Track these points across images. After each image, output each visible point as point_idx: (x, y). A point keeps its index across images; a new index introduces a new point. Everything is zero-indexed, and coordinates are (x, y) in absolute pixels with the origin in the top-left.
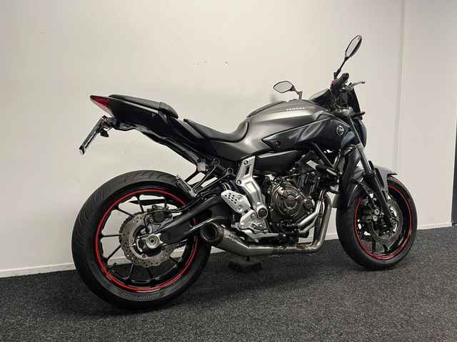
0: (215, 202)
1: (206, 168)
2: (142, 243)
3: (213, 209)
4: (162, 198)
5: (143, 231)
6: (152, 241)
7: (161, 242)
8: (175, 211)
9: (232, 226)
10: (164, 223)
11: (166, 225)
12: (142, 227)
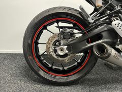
0: (106, 29)
1: (103, 3)
2: (55, 51)
3: (104, 34)
4: (71, 25)
5: (57, 43)
6: (62, 50)
7: (67, 52)
8: (78, 33)
9: (116, 47)
10: (70, 39)
11: (71, 41)
12: (57, 41)
